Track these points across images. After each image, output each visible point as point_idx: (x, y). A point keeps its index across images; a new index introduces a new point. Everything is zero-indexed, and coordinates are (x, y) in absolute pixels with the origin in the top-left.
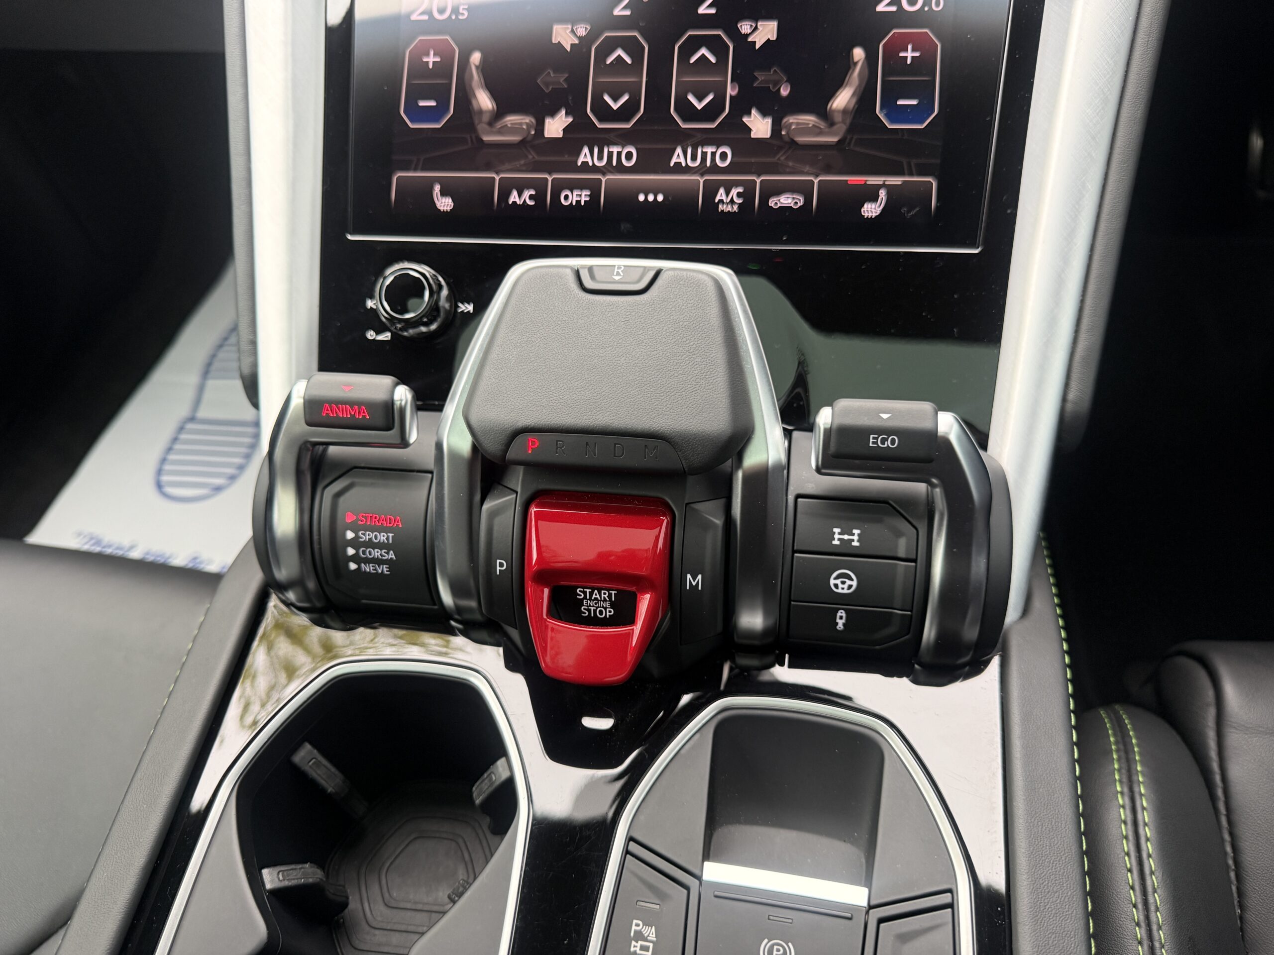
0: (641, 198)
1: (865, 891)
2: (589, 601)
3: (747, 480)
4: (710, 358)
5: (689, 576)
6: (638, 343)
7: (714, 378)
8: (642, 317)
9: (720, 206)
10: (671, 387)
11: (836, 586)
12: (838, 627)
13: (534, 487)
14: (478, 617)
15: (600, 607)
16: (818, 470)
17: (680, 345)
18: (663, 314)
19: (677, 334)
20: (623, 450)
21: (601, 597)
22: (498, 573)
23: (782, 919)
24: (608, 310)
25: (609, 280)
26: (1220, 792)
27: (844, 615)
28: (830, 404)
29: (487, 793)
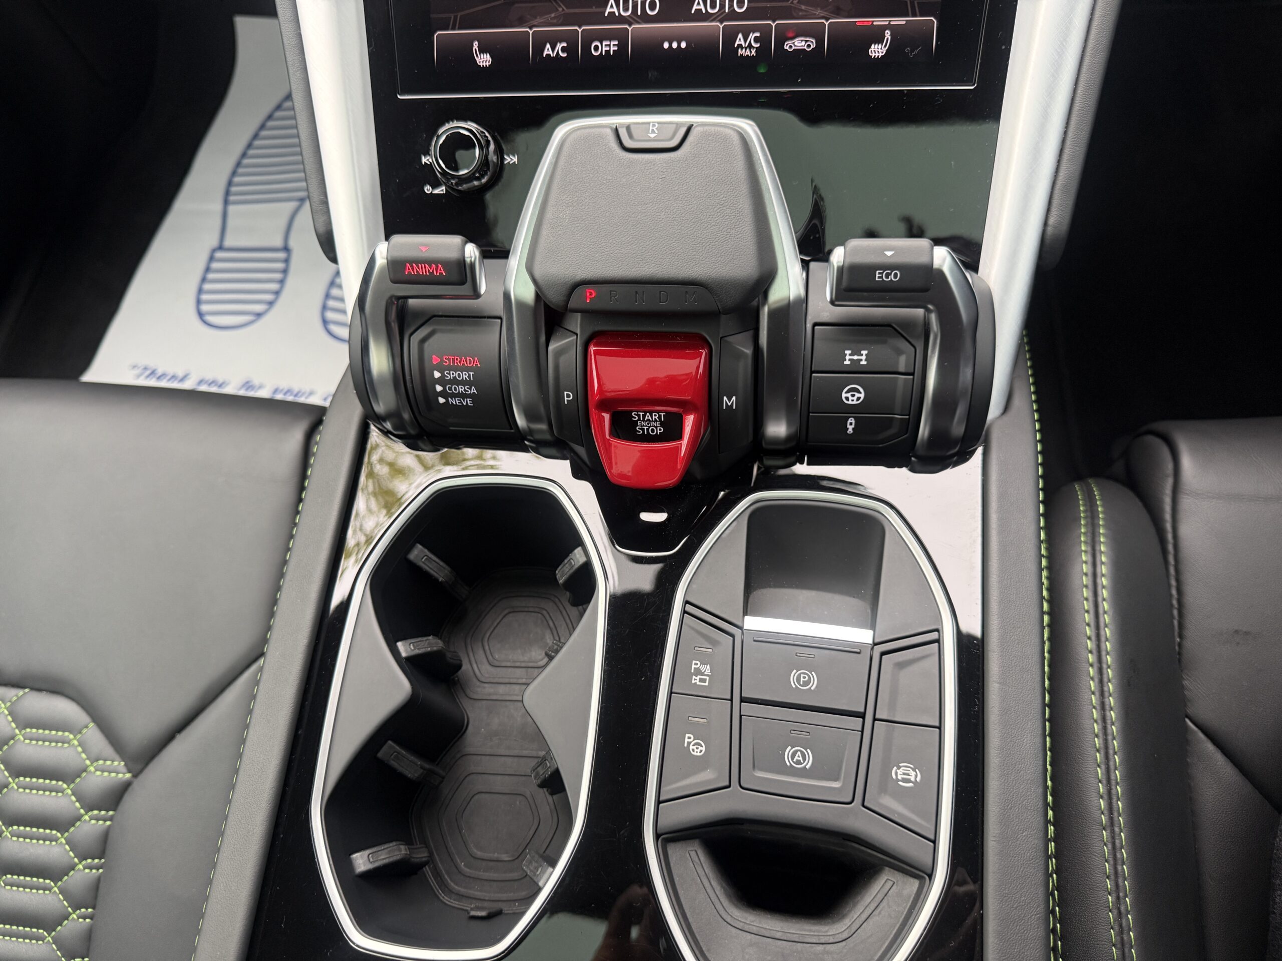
0: (666, 45)
1: (871, 632)
2: (642, 422)
3: (773, 314)
4: (738, 209)
5: (725, 398)
6: (675, 198)
7: (742, 227)
8: (677, 173)
9: (740, 50)
10: (706, 238)
11: (847, 398)
12: (848, 432)
13: (590, 329)
14: (548, 437)
15: (652, 426)
16: (832, 303)
17: (712, 198)
18: (696, 169)
19: (709, 188)
20: (668, 296)
21: (652, 418)
22: (566, 403)
23: (806, 655)
24: (647, 168)
25: (645, 139)
26: (1170, 548)
27: (853, 421)
28: (842, 243)
29: (568, 574)
